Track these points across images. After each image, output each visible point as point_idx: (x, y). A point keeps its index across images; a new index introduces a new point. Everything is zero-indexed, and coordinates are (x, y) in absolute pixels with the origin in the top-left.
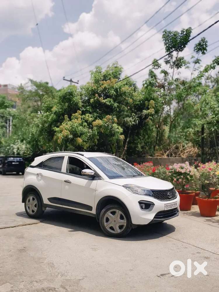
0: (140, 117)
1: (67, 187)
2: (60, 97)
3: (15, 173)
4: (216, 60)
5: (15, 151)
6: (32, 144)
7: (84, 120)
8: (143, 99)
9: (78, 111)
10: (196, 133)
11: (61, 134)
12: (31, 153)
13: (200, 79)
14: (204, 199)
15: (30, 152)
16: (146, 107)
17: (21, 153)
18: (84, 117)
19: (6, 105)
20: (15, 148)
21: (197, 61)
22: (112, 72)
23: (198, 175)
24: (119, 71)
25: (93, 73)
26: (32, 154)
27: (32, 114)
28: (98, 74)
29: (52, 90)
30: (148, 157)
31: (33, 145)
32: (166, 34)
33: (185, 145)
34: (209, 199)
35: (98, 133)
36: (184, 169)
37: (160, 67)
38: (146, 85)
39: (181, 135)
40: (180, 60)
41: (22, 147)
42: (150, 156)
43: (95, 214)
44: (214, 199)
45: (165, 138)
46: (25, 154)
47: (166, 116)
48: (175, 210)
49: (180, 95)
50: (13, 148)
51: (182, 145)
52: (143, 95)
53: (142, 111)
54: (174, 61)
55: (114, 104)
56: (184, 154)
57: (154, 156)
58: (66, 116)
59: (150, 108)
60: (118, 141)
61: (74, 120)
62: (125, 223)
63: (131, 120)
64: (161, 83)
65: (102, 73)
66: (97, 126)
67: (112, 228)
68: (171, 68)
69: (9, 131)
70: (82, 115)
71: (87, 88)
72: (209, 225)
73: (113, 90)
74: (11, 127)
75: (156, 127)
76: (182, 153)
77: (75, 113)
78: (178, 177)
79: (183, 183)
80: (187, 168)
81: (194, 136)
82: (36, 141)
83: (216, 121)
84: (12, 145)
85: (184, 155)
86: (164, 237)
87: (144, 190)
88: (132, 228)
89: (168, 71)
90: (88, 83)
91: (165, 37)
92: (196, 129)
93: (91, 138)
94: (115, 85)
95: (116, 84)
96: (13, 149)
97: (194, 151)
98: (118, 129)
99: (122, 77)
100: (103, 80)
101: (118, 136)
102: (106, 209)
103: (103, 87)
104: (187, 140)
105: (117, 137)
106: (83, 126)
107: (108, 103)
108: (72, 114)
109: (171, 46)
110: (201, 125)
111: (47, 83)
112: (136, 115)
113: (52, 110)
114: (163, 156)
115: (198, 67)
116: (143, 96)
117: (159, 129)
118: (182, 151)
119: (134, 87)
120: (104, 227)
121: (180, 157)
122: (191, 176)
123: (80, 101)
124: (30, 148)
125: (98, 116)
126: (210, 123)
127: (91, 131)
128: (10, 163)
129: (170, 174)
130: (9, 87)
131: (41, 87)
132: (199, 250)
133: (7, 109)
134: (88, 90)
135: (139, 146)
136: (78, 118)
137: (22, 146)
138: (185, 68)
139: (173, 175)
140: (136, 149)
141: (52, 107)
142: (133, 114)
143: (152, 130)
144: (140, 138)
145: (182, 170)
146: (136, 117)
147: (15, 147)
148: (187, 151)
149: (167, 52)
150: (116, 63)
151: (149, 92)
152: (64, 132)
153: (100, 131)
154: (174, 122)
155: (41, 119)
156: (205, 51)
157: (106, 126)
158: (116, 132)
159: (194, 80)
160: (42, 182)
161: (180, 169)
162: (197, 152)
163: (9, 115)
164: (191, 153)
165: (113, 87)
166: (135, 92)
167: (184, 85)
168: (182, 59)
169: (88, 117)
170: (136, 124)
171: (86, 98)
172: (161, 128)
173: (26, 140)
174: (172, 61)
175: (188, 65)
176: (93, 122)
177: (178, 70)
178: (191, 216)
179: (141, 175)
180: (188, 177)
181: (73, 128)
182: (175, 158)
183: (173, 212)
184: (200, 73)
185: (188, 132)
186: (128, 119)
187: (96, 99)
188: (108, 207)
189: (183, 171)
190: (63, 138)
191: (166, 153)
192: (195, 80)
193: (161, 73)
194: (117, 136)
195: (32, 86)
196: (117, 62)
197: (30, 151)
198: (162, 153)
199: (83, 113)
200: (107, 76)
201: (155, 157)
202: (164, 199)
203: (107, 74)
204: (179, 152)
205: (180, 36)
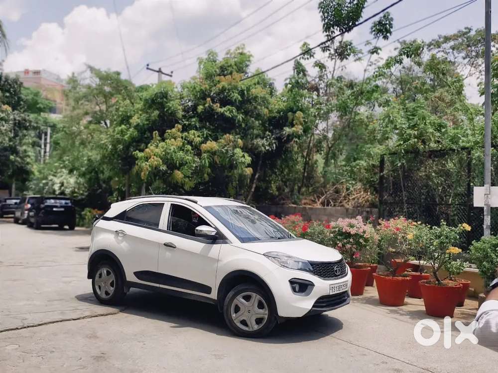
0: (279, 139)
1: (168, 254)
2: (146, 100)
3: (57, 226)
4: (404, 50)
5: (56, 187)
6: (88, 176)
7: (187, 140)
8: (285, 109)
9: (176, 125)
10: (371, 169)
11: (146, 163)
12: (86, 192)
13: (377, 79)
14: (387, 277)
15: (83, 191)
16: (290, 123)
17: (68, 191)
18: (186, 135)
19: (40, 108)
20: (57, 184)
21: (374, 50)
22: (235, 62)
23: (377, 237)
24: (247, 61)
25: (203, 61)
26: (86, 194)
27: (92, 127)
28: (210, 63)
29: (127, 85)
30: (290, 205)
31: (90, 179)
32: (324, 2)
33: (350, 187)
34: (394, 278)
35: (210, 163)
36: (355, 228)
37: (313, 56)
38: (291, 86)
39: (343, 171)
40: (346, 46)
41: (69, 181)
42: (293, 204)
43: (216, 299)
44: (403, 278)
45: (316, 175)
46: (75, 195)
47: (320, 139)
48: (344, 295)
49: (343, 105)
50: (53, 182)
51: (345, 186)
52: (284, 102)
53: (282, 129)
54: (335, 48)
55: (237, 117)
56: (348, 201)
57: (300, 203)
58: (156, 134)
59: (295, 124)
60: (242, 177)
61: (170, 140)
62: (266, 314)
63: (264, 144)
64: (313, 82)
65: (217, 61)
66: (208, 152)
67: (244, 323)
68: (330, 59)
69: (45, 152)
70: (182, 132)
71: (193, 87)
72: (395, 320)
73: (236, 93)
74: (48, 146)
75: (303, 156)
76: (346, 200)
77: (171, 129)
78: (345, 241)
79: (352, 250)
80: (359, 225)
81: (366, 173)
82: (96, 173)
83: (404, 150)
84: (51, 177)
85: (348, 204)
86: (327, 337)
87: (298, 262)
88: (277, 322)
89: (326, 64)
90: (194, 78)
91: (323, 7)
92: (371, 163)
93: (198, 172)
94: (240, 83)
95: (242, 82)
96: (53, 185)
97: (366, 198)
98: (243, 158)
99: (251, 70)
100: (219, 75)
101: (242, 169)
102: (236, 291)
103: (220, 86)
104: (354, 179)
105: (240, 171)
106: (185, 151)
107: (227, 114)
108: (165, 130)
109: (332, 23)
110: (380, 156)
111: (118, 74)
112: (272, 135)
113: (131, 121)
114: (315, 205)
115: (376, 60)
116: (285, 104)
117: (308, 159)
118: (344, 197)
119: (270, 88)
120: (231, 321)
121: (342, 208)
122: (366, 240)
123: (180, 107)
124: (83, 184)
125: (209, 134)
126: (394, 153)
127: (198, 160)
128: (49, 209)
129: (332, 235)
130: (43, 75)
131: (108, 80)
132: (385, 359)
133: (42, 113)
134: (195, 90)
135: (274, 186)
136: (176, 137)
137: (69, 179)
138: (355, 61)
139: (337, 238)
140: (269, 191)
141: (131, 117)
142: (267, 133)
143: (296, 160)
144: (275, 173)
145: (351, 229)
146: (272, 139)
147: (57, 180)
148: (353, 197)
149: (325, 32)
150: (242, 46)
151: (295, 98)
152: (153, 160)
153: (213, 160)
154: (334, 149)
155: (112, 136)
156: (388, 34)
157: (224, 151)
158: (239, 162)
159: (368, 81)
160: (124, 245)
161: (348, 228)
162: (370, 199)
163: (45, 125)
164: (360, 201)
165: (236, 88)
166: (271, 97)
167: (353, 89)
168: (350, 45)
169: (193, 137)
170: (272, 150)
171: (190, 102)
172: (311, 157)
173: (77, 169)
174: (333, 47)
175: (360, 55)
176: (202, 145)
177: (343, 62)
178: (365, 304)
179: (290, 237)
180: (361, 240)
181: (168, 153)
182: (334, 208)
183: (341, 298)
184: (377, 70)
185: (358, 167)
186: (259, 142)
187: (207, 105)
188: (239, 287)
189: (353, 231)
190: (150, 169)
191: (321, 200)
192: (370, 81)
193: (314, 67)
194: (240, 169)
195: (91, 78)
196: (244, 45)
197: (83, 189)
198: (313, 199)
199: (185, 129)
200: (225, 68)
201: (301, 206)
202: (328, 277)
203: (226, 65)
204: (340, 197)
205: (347, 7)
